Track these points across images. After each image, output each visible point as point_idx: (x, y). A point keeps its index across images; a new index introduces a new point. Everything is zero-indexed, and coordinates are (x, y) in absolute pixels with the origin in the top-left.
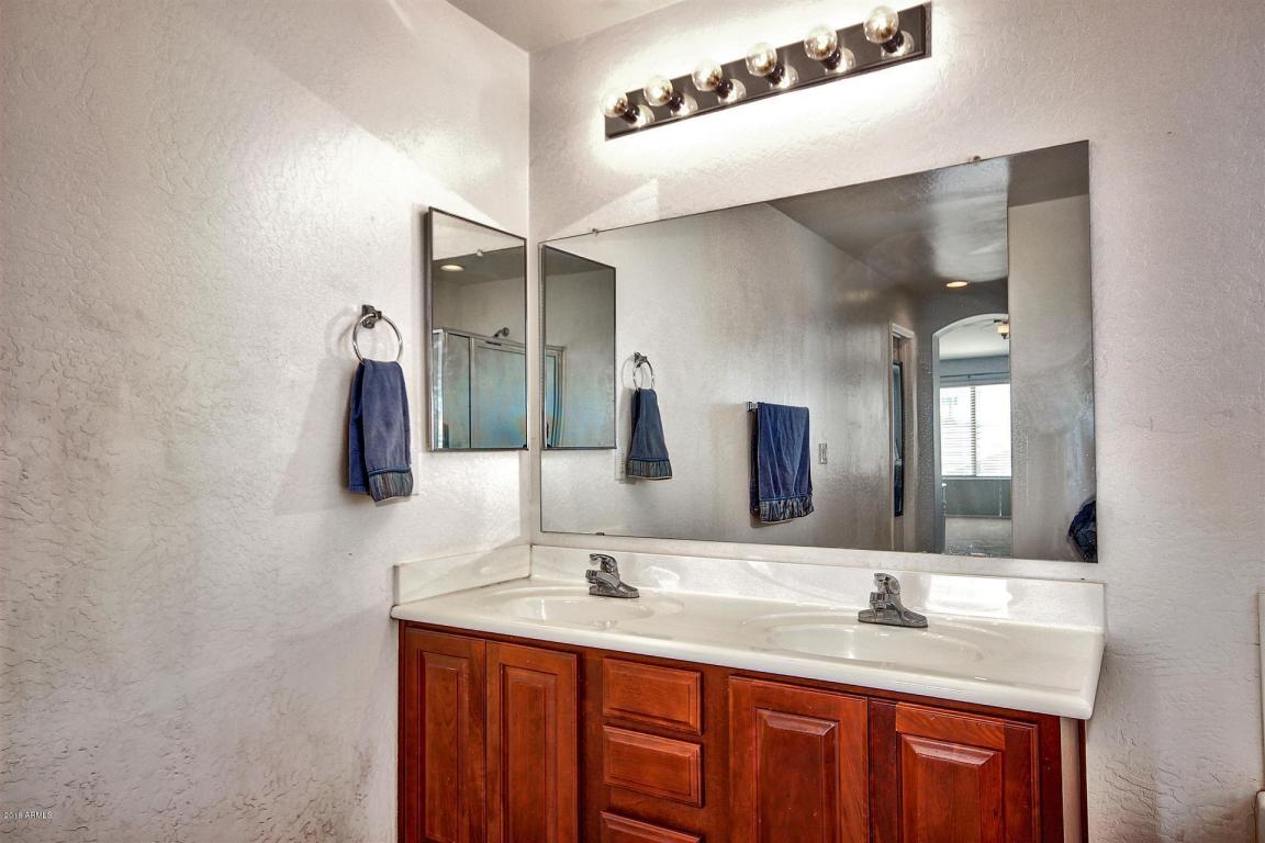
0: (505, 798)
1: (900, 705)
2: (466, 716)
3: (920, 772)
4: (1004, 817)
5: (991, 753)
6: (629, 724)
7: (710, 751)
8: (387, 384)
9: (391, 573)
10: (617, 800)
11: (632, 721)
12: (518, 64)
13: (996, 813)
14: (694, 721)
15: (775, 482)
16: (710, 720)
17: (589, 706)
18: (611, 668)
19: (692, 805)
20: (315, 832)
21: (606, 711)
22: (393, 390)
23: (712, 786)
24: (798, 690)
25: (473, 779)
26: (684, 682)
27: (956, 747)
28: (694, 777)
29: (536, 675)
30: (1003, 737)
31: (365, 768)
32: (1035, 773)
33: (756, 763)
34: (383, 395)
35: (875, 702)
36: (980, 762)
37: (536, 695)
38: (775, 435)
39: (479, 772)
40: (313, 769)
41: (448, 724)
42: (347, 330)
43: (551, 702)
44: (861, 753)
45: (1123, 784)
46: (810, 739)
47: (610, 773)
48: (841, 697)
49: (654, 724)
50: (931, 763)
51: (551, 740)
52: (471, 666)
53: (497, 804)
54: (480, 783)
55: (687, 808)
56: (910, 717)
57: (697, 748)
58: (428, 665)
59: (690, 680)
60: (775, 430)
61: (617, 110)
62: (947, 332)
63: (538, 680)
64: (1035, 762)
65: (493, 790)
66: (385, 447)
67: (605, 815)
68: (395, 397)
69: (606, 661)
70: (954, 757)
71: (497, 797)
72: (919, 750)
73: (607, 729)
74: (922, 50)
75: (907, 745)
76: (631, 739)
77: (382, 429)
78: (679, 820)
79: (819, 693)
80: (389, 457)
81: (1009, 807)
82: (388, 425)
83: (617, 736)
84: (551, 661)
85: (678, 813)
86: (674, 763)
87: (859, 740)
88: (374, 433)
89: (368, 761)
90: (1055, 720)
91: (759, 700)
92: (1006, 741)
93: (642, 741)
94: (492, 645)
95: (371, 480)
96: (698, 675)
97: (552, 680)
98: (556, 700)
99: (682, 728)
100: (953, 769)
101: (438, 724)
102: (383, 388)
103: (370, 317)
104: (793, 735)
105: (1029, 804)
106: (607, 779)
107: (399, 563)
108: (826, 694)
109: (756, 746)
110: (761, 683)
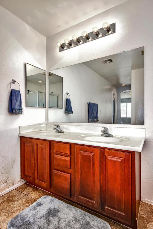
0: (38, 167)
1: (106, 150)
2: (31, 153)
3: (109, 163)
4: (124, 171)
5: (122, 159)
6: (58, 154)
7: (72, 159)
8: (17, 94)
9: (19, 128)
10: (56, 167)
11: (58, 153)
12: (44, 39)
13: (123, 170)
14: (69, 153)
15: (92, 116)
16: (72, 153)
17: (52, 151)
18: (55, 144)
19: (69, 168)
20: (3, 173)
21: (54, 152)
22: (18, 95)
23: (72, 165)
24: (87, 147)
25: (32, 164)
26: (67, 146)
27: (116, 157)
28: (69, 163)
29: (43, 145)
30: (124, 155)
31: (14, 162)
32: (130, 162)
33: (79, 161)
34: (16, 95)
35: (101, 149)
36: (120, 160)
37: (42, 149)
38: (92, 108)
39: (33, 163)
40: (3, 162)
41: (28, 154)
42: (9, 84)
43: (45, 150)
44: (99, 159)
45: (147, 165)
46: (89, 157)
47: (55, 163)
48: (95, 149)
49: (62, 154)
50: (111, 161)
51: (45, 157)
52: (32, 144)
53: (36, 169)
54: (33, 165)
55: (68, 169)
56: (107, 152)
57: (70, 158)
58: (25, 144)
59: (69, 146)
60: (92, 107)
61: (60, 46)
62: (122, 93)
63: (43, 146)
64: (130, 160)
65: (36, 166)
66: (16, 105)
67: (54, 170)
68: (19, 96)
69: (54, 143)
70: (115, 160)
71: (36, 167)
72: (109, 158)
73: (54, 155)
74: (114, 31)
75: (107, 157)
76: (58, 156)
77: (16, 102)
78: (67, 171)
79: (91, 148)
80: (17, 107)
81: (125, 169)
82: (17, 101)
83: (56, 156)
84: (45, 143)
85: (66, 170)
86: (65, 161)
87: (98, 156)
88: (14, 102)
89: (14, 161)
90: (134, 152)
91: (80, 149)
92: (125, 156)
93: (60, 157)
94: (35, 140)
95: (13, 110)
96: (70, 145)
97: (45, 146)
98: (46, 149)
99: (67, 154)
100: (115, 161)
101: (27, 154)
102: (16, 94)
103: (14, 82)
104: (86, 156)
105: (129, 168)
106: (54, 164)
107: (20, 126)
108: (92, 148)
109: (79, 158)
110: (81, 146)
